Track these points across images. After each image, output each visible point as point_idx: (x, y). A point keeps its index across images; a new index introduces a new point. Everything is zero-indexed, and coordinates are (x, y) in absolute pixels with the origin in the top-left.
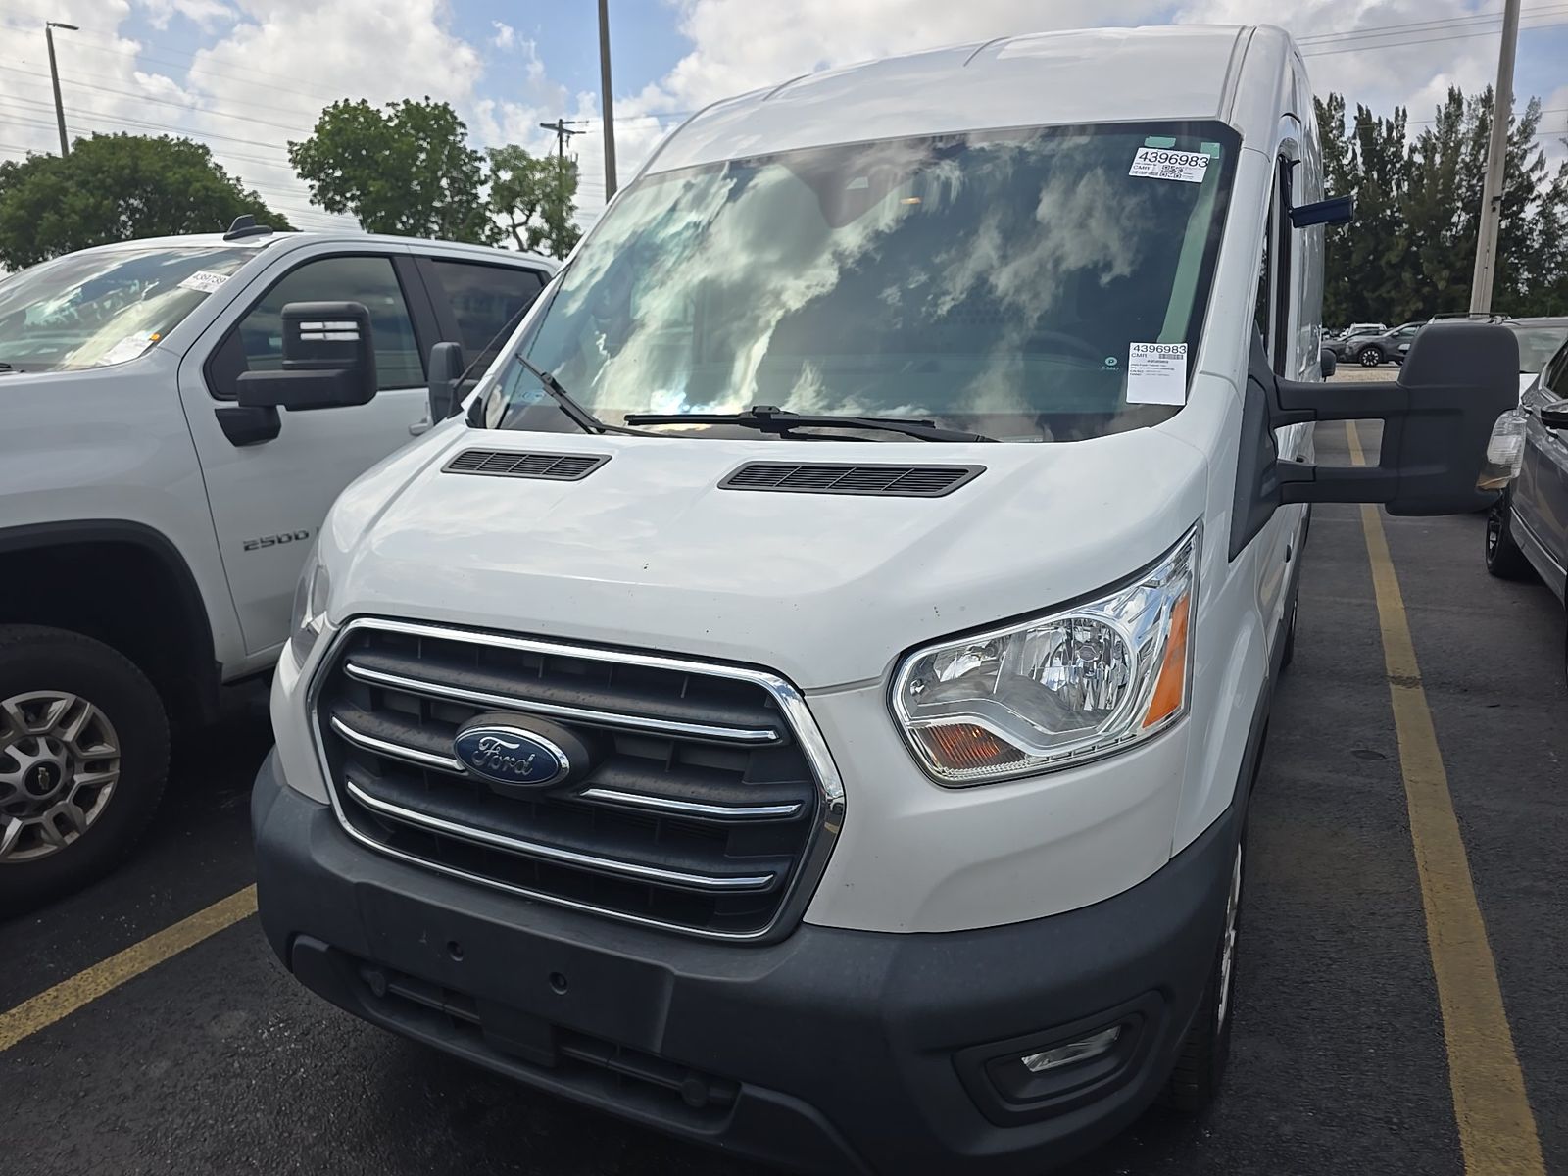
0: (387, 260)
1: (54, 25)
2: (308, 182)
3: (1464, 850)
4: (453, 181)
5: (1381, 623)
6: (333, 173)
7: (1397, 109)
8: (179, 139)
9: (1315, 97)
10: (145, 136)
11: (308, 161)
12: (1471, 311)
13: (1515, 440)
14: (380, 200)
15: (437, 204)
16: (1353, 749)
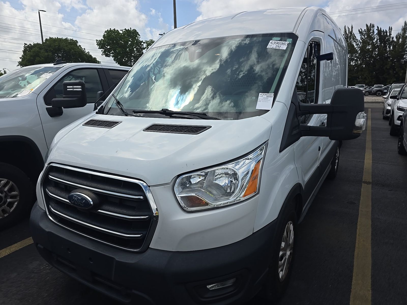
0: (96, 70)
1: (40, 10)
2: (101, 50)
3: (371, 230)
4: (137, 49)
5: (364, 167)
6: (107, 47)
7: (390, 27)
8: (70, 39)
9: (366, 24)
10: (62, 38)
11: (101, 44)
12: (405, 81)
13: (363, 120)
14: (119, 54)
15: (133, 55)
16: (347, 201)
